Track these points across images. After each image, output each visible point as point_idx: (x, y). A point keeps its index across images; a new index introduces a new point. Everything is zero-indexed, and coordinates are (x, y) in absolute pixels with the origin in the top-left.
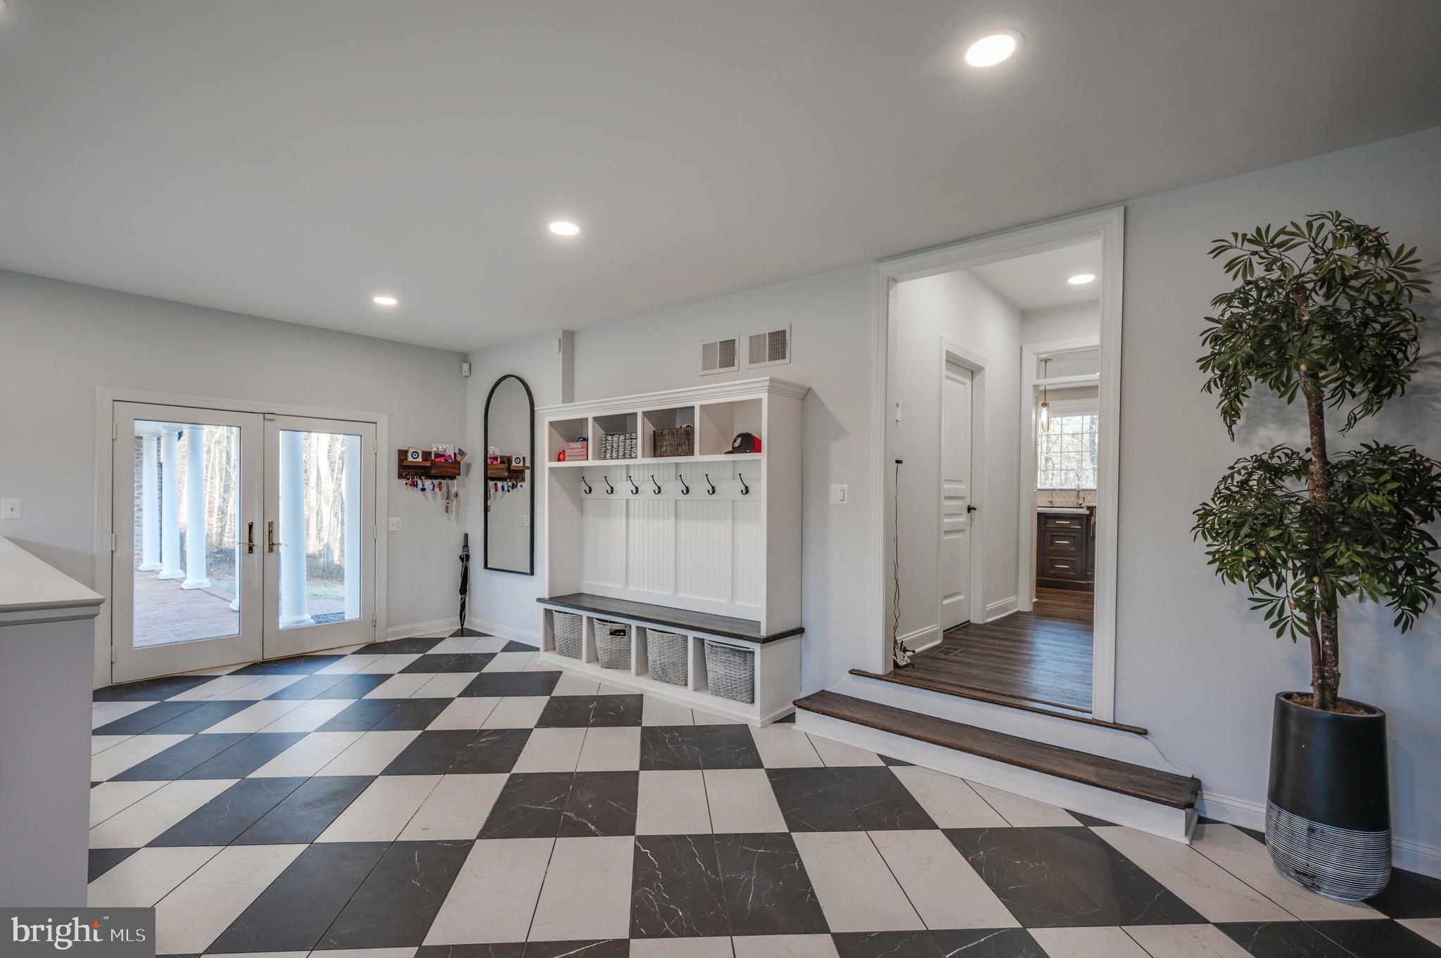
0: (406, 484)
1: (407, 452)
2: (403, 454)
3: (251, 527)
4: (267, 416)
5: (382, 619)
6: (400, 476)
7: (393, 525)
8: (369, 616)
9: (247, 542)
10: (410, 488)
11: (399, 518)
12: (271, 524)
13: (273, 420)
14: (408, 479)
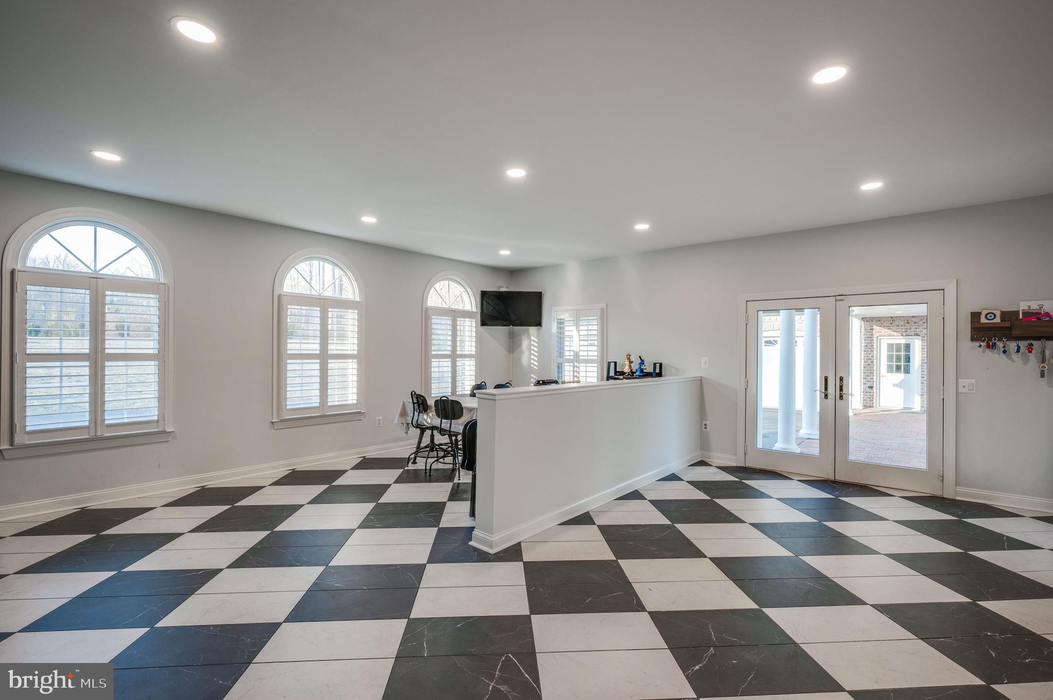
0: (980, 346)
1: (980, 313)
2: (975, 316)
3: (826, 379)
4: (838, 298)
5: (950, 476)
6: (973, 339)
7: (964, 387)
8: (937, 471)
9: (824, 391)
10: (987, 351)
11: (973, 381)
12: (841, 379)
13: (843, 300)
14: (983, 341)
